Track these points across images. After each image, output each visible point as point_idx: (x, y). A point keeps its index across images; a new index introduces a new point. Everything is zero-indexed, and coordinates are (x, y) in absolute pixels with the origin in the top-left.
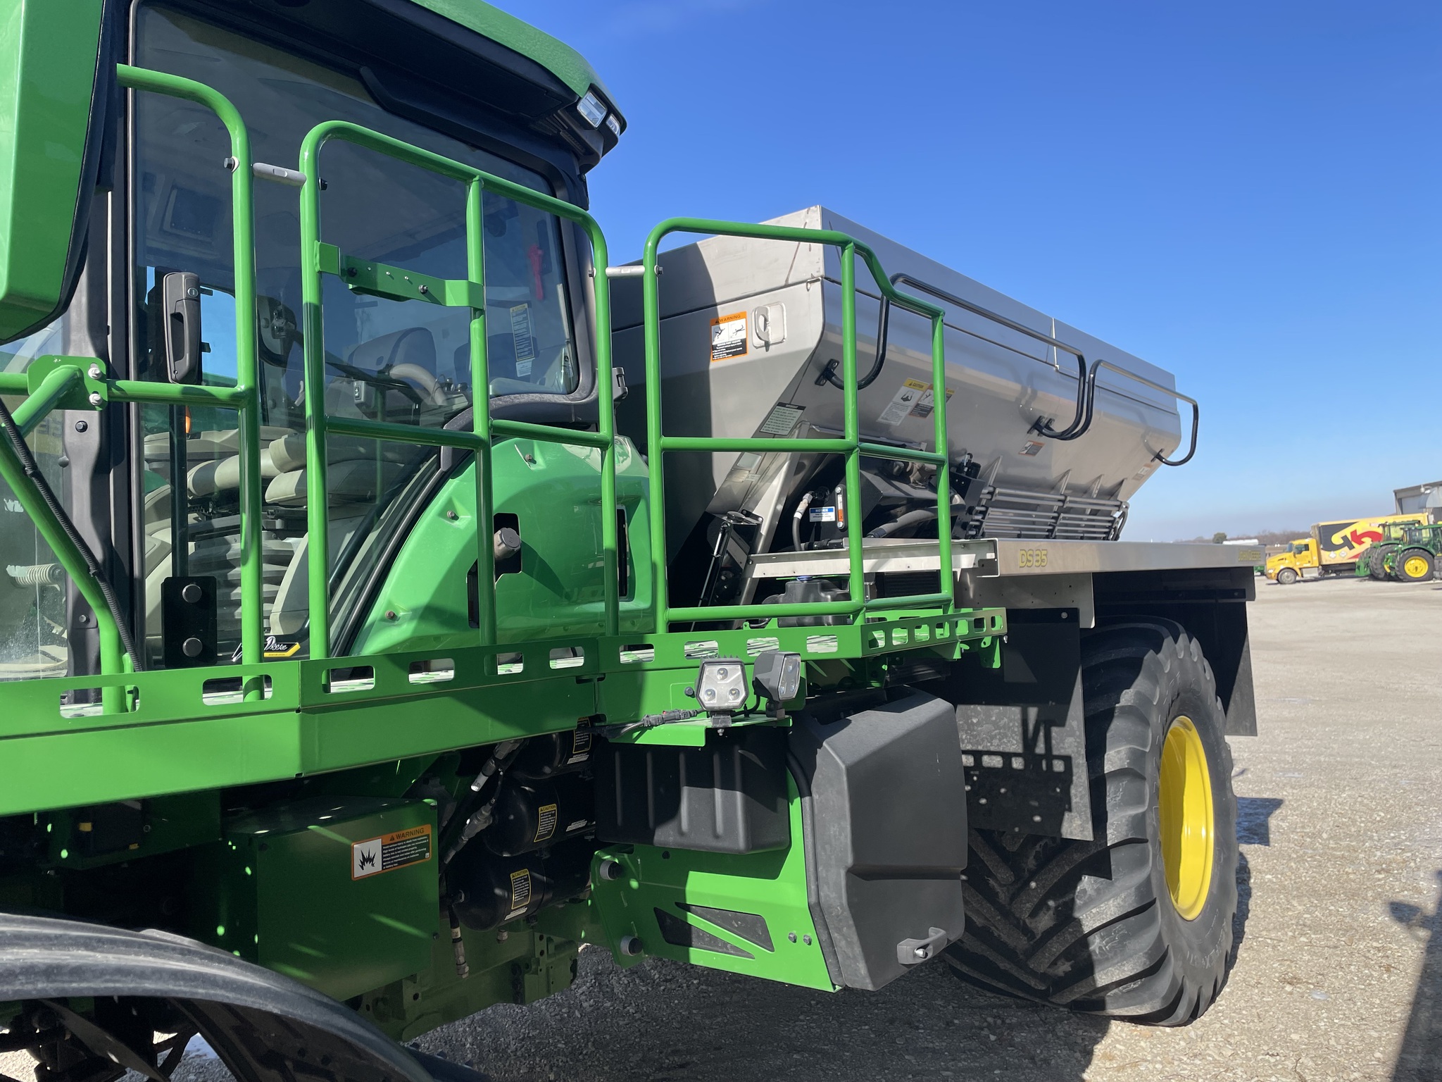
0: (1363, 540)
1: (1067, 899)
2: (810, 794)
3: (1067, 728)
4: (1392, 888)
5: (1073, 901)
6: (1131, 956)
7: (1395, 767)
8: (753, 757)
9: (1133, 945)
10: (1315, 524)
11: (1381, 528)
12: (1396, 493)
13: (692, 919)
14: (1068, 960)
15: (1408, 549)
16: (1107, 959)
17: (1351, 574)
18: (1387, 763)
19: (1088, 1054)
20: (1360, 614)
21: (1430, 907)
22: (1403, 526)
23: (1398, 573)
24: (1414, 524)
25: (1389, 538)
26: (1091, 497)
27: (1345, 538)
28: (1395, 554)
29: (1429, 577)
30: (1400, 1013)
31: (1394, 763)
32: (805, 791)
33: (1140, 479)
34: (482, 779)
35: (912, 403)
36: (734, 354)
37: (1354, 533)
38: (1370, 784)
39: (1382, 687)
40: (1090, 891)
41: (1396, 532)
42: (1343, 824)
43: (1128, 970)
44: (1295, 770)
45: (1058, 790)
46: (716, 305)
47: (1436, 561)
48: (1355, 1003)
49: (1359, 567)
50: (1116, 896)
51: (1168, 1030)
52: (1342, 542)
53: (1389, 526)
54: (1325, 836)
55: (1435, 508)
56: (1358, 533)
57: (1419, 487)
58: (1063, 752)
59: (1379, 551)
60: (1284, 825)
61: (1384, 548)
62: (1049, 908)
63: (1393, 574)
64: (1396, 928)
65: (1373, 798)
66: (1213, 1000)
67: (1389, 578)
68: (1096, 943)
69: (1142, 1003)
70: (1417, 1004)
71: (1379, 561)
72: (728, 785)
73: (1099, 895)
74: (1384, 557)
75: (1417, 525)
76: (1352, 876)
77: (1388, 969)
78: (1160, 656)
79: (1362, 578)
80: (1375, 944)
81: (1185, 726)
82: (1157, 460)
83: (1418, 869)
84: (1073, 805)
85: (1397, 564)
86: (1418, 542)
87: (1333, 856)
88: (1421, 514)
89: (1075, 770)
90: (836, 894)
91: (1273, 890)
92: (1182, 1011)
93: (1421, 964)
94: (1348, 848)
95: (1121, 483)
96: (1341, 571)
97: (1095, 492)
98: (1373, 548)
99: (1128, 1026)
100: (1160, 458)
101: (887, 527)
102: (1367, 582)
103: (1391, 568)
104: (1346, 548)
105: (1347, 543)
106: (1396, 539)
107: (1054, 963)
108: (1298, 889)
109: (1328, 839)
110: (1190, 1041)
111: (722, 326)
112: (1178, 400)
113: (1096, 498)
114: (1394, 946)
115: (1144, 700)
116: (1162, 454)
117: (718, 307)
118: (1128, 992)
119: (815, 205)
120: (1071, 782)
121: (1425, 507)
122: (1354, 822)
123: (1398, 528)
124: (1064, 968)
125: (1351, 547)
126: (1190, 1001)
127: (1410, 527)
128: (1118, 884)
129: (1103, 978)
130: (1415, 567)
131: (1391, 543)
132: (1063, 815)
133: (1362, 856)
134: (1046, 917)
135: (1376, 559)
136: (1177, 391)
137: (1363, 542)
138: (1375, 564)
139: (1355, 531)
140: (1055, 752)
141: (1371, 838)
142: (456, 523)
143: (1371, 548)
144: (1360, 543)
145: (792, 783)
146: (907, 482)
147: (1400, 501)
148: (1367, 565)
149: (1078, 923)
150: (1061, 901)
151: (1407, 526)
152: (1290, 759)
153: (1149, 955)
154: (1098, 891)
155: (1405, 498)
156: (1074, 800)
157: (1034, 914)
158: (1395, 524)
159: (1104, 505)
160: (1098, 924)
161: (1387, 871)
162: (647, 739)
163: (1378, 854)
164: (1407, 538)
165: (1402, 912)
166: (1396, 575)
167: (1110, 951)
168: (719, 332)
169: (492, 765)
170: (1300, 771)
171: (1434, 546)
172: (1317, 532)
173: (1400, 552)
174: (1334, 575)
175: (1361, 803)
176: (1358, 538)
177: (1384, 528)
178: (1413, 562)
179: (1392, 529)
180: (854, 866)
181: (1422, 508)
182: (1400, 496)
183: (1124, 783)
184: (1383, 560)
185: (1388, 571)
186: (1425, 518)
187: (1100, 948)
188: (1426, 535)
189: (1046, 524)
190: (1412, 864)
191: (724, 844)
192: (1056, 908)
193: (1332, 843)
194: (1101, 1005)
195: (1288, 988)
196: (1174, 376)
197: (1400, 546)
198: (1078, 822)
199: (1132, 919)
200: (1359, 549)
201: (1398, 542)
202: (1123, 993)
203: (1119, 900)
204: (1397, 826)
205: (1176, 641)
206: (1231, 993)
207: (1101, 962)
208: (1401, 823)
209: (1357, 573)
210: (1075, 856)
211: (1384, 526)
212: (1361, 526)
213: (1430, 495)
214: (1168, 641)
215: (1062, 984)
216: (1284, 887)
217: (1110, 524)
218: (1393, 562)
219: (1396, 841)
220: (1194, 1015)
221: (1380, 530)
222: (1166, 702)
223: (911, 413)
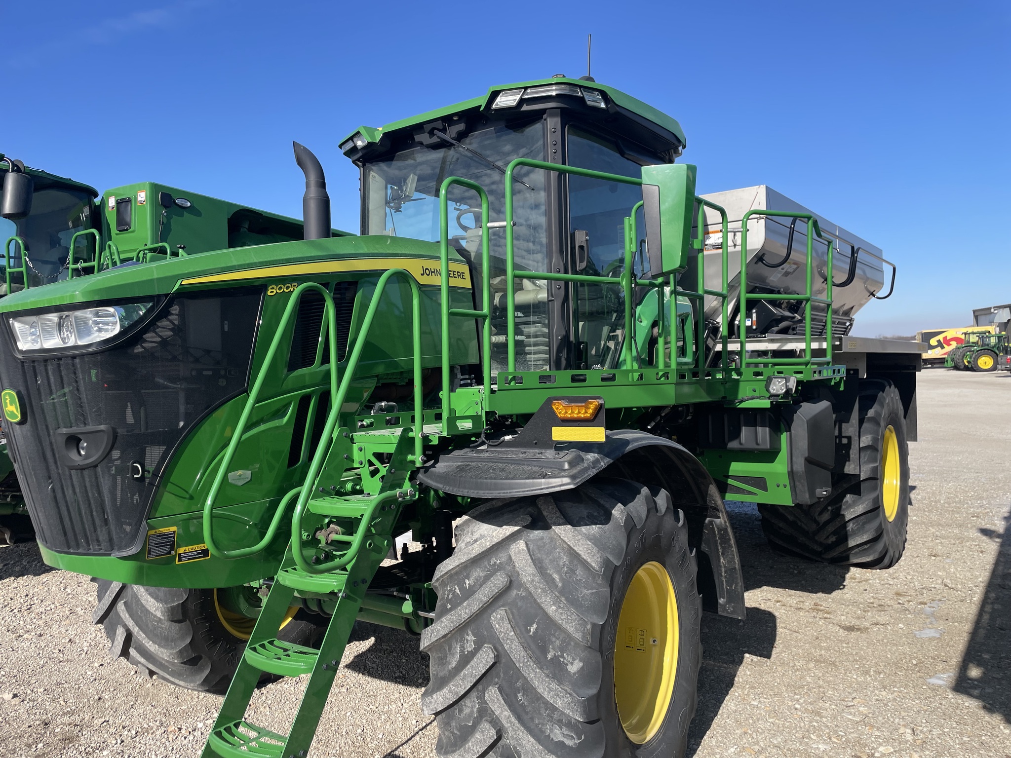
0: (951, 343)
1: (838, 506)
2: (790, 430)
3: (850, 423)
4: (981, 523)
5: (841, 507)
6: (867, 532)
7: (977, 473)
8: (772, 415)
9: (867, 527)
10: (920, 331)
11: (964, 335)
12: (974, 312)
13: (730, 481)
14: (835, 535)
15: (981, 350)
16: (855, 534)
17: (941, 366)
18: (973, 471)
19: (844, 579)
20: (949, 391)
21: (1001, 530)
22: (978, 335)
23: (973, 366)
24: (985, 333)
25: (969, 342)
26: (839, 315)
27: (939, 341)
28: (971, 353)
29: (994, 369)
30: (989, 567)
31: (976, 471)
32: (789, 430)
33: (861, 305)
34: (653, 424)
35: (784, 271)
36: (717, 249)
37: (945, 338)
38: (964, 480)
39: (966, 434)
40: (850, 502)
41: (973, 338)
42: (951, 497)
43: (865, 538)
44: (920, 473)
45: (844, 452)
46: (708, 225)
47: (999, 359)
48: (967, 564)
49: (947, 361)
50: (863, 503)
51: (878, 570)
52: (936, 344)
53: (969, 334)
54: (942, 502)
55: (1000, 323)
56: (948, 338)
57: (991, 308)
58: (847, 435)
59: (961, 350)
60: (919, 497)
61: (965, 348)
62: (828, 510)
63: (970, 366)
64: (984, 538)
65: (966, 487)
66: (897, 562)
67: (967, 369)
68: (850, 526)
69: (869, 555)
70: (997, 564)
71: (961, 357)
72: (763, 425)
73: (854, 503)
74: (964, 355)
75: (987, 334)
76: (959, 518)
77: (982, 552)
78: (884, 394)
79: (949, 368)
80: (974, 543)
81: (890, 431)
82: (871, 296)
83: (994, 516)
84: (851, 458)
85: (973, 359)
86: (988, 345)
87: (948, 510)
88: (990, 327)
89: (853, 442)
90: (800, 465)
91: (918, 524)
92: (886, 561)
93: (998, 551)
94: (955, 507)
95: (853, 307)
96: (934, 363)
97: (841, 312)
98: (958, 348)
99: (859, 570)
100: (874, 295)
101: (775, 329)
102: (952, 371)
103: (968, 362)
104: (939, 348)
105: (940, 345)
106: (973, 343)
107: (828, 537)
108: (931, 523)
109: (944, 503)
110: (890, 575)
111: (711, 235)
112: (884, 264)
113: (841, 316)
114: (984, 544)
115: (878, 414)
116: (874, 293)
117: (709, 226)
118: (863, 550)
119: (763, 185)
120: (850, 448)
121: (993, 322)
122: (957, 496)
123: (975, 335)
124: (833, 539)
125: (943, 347)
126: (890, 556)
127: (983, 335)
128: (864, 498)
129: (852, 543)
130: (985, 362)
131: (970, 345)
132: (845, 463)
133: (963, 510)
134: (827, 515)
135: (959, 356)
136: (883, 258)
137: (951, 345)
138: (958, 359)
139: (946, 337)
140: (843, 435)
141: (967, 503)
142: (642, 324)
143: (956, 348)
144: (949, 345)
145: (782, 426)
146: (781, 308)
147: (976, 317)
148: (953, 360)
149: (843, 516)
150: (835, 507)
151: (981, 335)
152: (916, 468)
153: (876, 530)
154: (854, 502)
155: (980, 315)
156: (851, 456)
157: (821, 513)
158: (973, 333)
159: (842, 319)
160: (853, 517)
161: (977, 517)
162: (743, 405)
163: (972, 510)
164: (980, 343)
165: (987, 533)
166: (972, 367)
167: (857, 530)
168: (709, 238)
169: (659, 418)
170: (923, 474)
171: (998, 348)
172: (920, 337)
173: (975, 351)
174: (930, 366)
175: (960, 488)
176: (947, 342)
177: (965, 335)
178: (983, 358)
179: (971, 336)
180: (808, 457)
181: (991, 323)
182: (977, 314)
183: (869, 452)
184: (963, 357)
185: (967, 364)
186: (993, 329)
187: (852, 528)
188: (993, 341)
189: (818, 329)
190: (991, 514)
191: (761, 447)
192: (832, 511)
193: (946, 505)
194: (847, 558)
195: (933, 558)
196: (882, 251)
197: (975, 348)
198: (852, 466)
199: (869, 514)
200: (947, 349)
201: (974, 345)
202: (860, 551)
203: (864, 505)
204: (982, 498)
205: (890, 387)
206: (905, 559)
207: (851, 535)
208: (983, 497)
209: (946, 364)
210: (844, 485)
211: (965, 334)
212: (950, 334)
213: (997, 315)
214: (887, 388)
215: (829, 548)
216: (924, 522)
217: (845, 330)
218: (970, 358)
219: (981, 504)
220: (890, 566)
221: (963, 337)
222: (886, 416)
223: (782, 275)
